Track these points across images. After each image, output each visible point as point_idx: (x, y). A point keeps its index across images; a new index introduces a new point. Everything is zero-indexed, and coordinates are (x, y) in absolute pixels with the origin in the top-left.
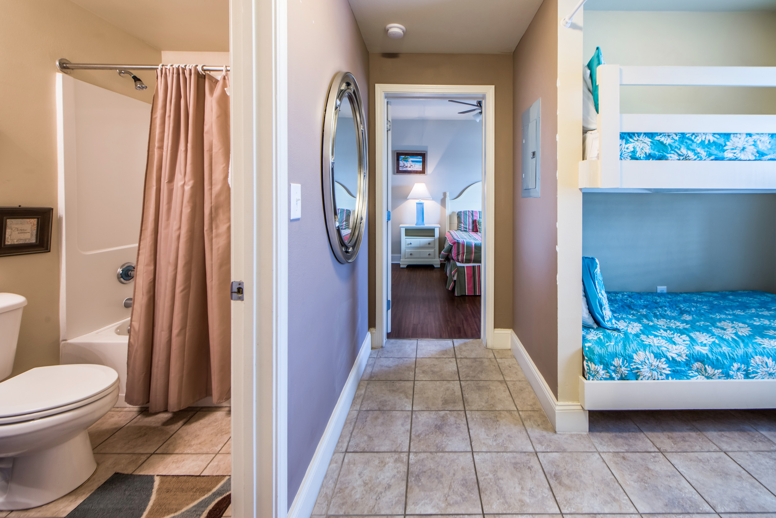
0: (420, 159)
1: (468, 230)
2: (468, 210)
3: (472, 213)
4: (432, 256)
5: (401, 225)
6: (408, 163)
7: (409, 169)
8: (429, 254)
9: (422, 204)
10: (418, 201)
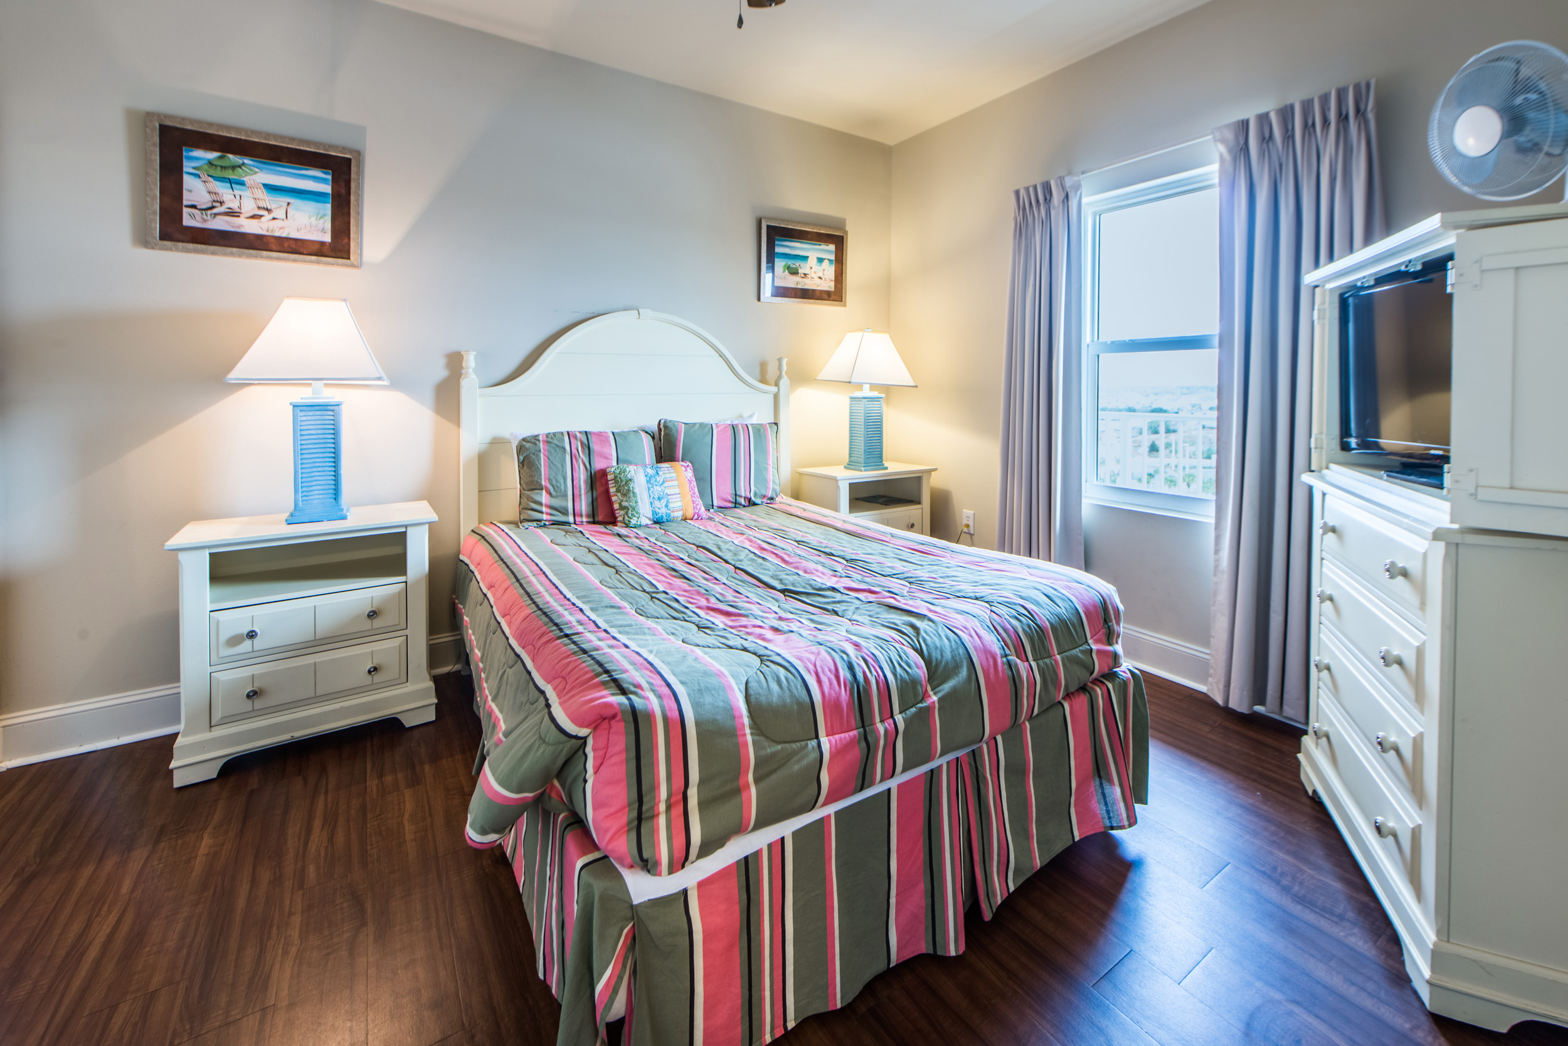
0: (319, 182)
1: (571, 519)
2: (564, 429)
3: (587, 442)
4: (393, 670)
5: (177, 540)
6: (246, 194)
7: (251, 227)
8: (373, 670)
9: (329, 410)
10: (303, 395)
